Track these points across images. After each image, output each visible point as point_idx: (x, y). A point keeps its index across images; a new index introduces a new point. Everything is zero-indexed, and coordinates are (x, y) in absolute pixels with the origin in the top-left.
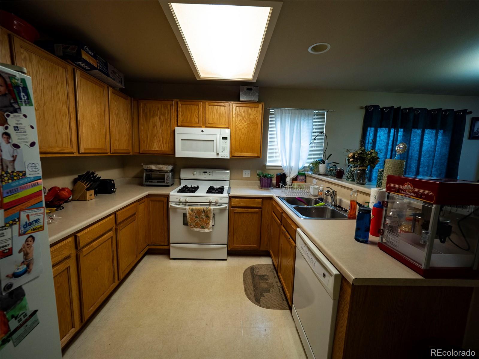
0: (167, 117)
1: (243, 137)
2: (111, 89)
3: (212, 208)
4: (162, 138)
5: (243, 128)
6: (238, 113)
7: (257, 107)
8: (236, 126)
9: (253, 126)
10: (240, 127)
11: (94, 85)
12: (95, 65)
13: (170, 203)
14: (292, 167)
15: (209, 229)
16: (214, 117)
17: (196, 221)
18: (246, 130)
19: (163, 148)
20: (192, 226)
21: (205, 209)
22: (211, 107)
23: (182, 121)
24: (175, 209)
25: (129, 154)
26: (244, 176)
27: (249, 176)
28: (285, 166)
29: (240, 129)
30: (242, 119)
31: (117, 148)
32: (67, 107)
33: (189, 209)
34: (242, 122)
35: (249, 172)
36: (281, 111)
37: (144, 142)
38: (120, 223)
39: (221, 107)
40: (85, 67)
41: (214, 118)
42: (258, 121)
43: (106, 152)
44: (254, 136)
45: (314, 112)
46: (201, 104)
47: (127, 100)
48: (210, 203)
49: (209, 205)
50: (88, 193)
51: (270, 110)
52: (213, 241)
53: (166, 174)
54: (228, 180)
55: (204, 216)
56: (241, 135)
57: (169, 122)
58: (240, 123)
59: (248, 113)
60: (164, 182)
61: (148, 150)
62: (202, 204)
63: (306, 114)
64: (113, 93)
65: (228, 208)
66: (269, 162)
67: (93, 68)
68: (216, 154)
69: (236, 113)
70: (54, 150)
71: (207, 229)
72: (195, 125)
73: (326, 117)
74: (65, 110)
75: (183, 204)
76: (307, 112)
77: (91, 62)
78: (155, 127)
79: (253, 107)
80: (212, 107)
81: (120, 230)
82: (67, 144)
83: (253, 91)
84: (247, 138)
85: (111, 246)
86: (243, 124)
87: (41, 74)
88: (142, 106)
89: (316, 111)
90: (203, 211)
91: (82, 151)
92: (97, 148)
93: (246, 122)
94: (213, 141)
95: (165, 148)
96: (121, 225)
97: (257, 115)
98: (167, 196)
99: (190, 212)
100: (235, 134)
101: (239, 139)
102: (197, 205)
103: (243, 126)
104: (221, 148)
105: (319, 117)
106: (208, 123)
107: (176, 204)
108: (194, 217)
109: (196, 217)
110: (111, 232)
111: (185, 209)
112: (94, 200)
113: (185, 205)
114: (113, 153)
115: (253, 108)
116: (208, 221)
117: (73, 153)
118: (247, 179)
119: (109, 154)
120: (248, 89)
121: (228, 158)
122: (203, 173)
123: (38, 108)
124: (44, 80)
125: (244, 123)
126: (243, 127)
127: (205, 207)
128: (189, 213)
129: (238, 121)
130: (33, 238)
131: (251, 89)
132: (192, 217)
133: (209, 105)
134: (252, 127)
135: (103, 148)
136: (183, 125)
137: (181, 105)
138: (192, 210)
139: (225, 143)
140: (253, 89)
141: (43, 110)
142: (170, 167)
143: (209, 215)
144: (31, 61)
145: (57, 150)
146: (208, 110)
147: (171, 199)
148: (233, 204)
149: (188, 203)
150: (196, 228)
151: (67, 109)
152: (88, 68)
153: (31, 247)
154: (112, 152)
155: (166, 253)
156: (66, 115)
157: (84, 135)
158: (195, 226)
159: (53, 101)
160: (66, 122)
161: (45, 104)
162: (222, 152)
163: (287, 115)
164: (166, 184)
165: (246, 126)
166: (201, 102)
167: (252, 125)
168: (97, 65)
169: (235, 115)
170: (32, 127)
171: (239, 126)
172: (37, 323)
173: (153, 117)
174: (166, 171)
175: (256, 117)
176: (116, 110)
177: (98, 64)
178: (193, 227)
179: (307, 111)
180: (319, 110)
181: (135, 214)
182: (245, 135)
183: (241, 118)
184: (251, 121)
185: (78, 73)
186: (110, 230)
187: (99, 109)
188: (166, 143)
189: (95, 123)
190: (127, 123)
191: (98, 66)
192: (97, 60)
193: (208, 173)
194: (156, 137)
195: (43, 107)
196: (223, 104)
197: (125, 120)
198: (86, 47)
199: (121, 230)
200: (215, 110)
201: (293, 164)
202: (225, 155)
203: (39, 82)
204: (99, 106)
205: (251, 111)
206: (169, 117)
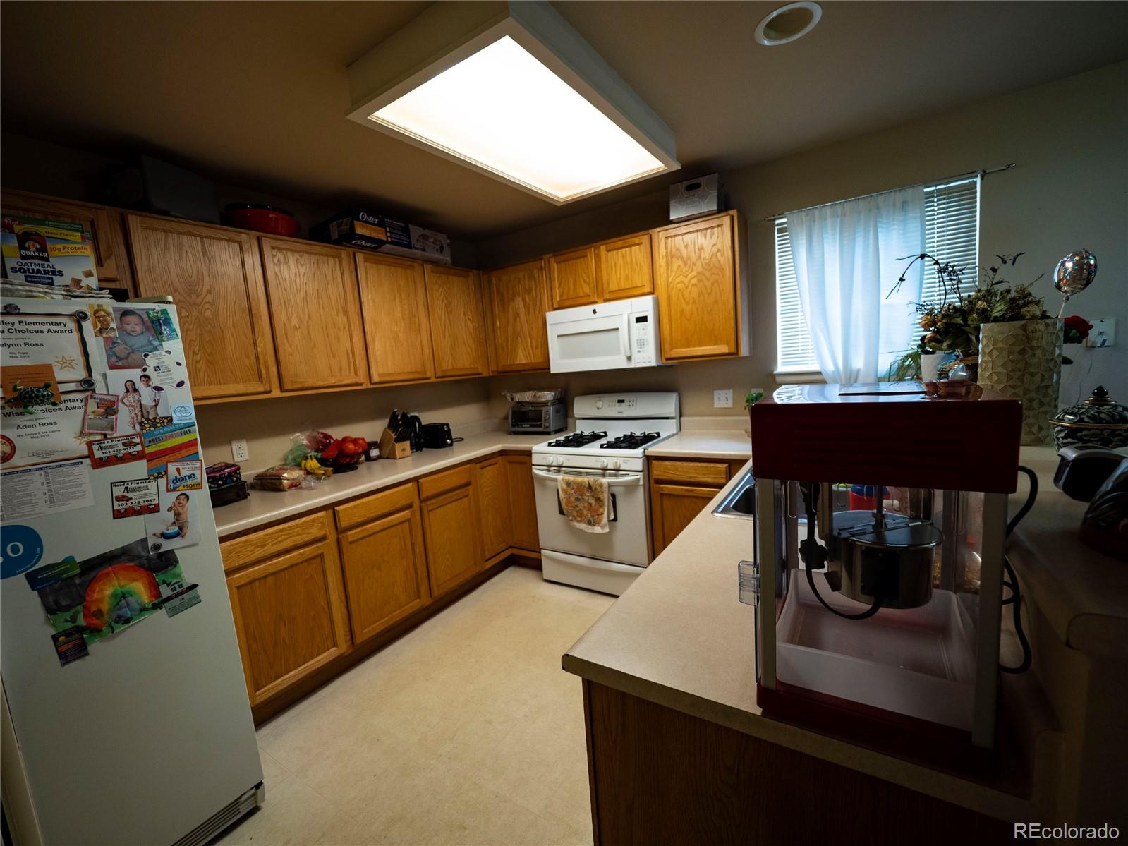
0: (534, 294)
1: (687, 308)
2: (427, 267)
3: (605, 481)
4: (530, 337)
5: (687, 288)
6: (671, 251)
7: (718, 226)
8: (668, 285)
9: (714, 276)
10: (679, 285)
11: (393, 268)
12: (383, 237)
13: (533, 467)
14: (858, 371)
15: (602, 527)
16: (620, 274)
17: (577, 506)
18: (695, 289)
19: (533, 358)
20: (571, 518)
21: (591, 484)
22: (612, 252)
23: (561, 296)
24: (543, 480)
25: (480, 376)
26: (717, 405)
27: (730, 404)
28: (833, 372)
29: (680, 290)
30: (682, 266)
31: (450, 368)
32: (344, 315)
33: (563, 480)
34: (684, 271)
35: (730, 393)
36: (807, 216)
37: (503, 349)
38: (429, 498)
39: (633, 248)
40: (369, 245)
41: (620, 278)
42: (722, 260)
43: (424, 376)
44: (716, 301)
45: (926, 190)
46: (591, 253)
47: (468, 278)
48: (605, 469)
49: (603, 475)
50: (398, 447)
51: (777, 222)
52: (617, 556)
53: (544, 409)
54: (672, 418)
55: (590, 498)
56: (684, 306)
57: (538, 303)
58: (677, 277)
59: (696, 247)
60: (540, 426)
61: (511, 365)
62: (590, 471)
63: (894, 205)
64: (432, 272)
65: (641, 482)
66: (784, 364)
67: (380, 243)
68: (625, 359)
69: (667, 253)
70: (326, 383)
71: (599, 528)
72: (584, 300)
73: (978, 194)
74: (342, 320)
75: (555, 471)
76: (898, 196)
77: (374, 235)
78: (518, 319)
79: (706, 229)
80: (615, 252)
81: (429, 511)
82: (348, 371)
83: (702, 187)
84: (697, 309)
85: (409, 536)
86: (686, 277)
87: (301, 276)
88: (494, 282)
89: (936, 186)
90: (587, 486)
91: (376, 378)
92: (406, 371)
93: (692, 271)
94: (617, 329)
95: (536, 359)
96: (432, 502)
97: (719, 246)
98: (528, 453)
99: (565, 486)
100: (669, 304)
101: (679, 315)
102: (579, 474)
103: (686, 281)
104: (636, 342)
105: (949, 203)
106: (607, 291)
107: (543, 470)
108: (572, 499)
109: (577, 499)
110: (407, 511)
111: (555, 480)
112: (409, 458)
113: (559, 472)
114: (439, 378)
115: (709, 231)
116: (601, 510)
117: (361, 385)
118: (725, 412)
119: (433, 380)
120: (689, 188)
121: (653, 364)
122: (617, 404)
123: (299, 326)
124: (306, 284)
125: (687, 273)
126: (687, 284)
127: (591, 479)
128: (563, 490)
129: (674, 272)
130: (187, 497)
131: (697, 186)
132: (569, 498)
133: (608, 251)
134: (708, 280)
135: (418, 370)
136: (564, 305)
137: (555, 264)
138: (568, 484)
139: (644, 329)
140: (702, 183)
141: (308, 327)
142: (548, 396)
143: (601, 496)
144: (287, 263)
145: (332, 381)
146: (607, 261)
147: (535, 459)
148: (656, 473)
149: (563, 469)
150: (579, 522)
151: (345, 319)
152: (375, 245)
153: (184, 506)
154: (437, 376)
155: (536, 566)
156: (344, 328)
157: (378, 353)
158: (576, 519)
159: (322, 311)
160: (345, 338)
161: (309, 317)
162: (639, 351)
163: (829, 222)
164: (545, 430)
165: (695, 281)
166: (591, 248)
167: (707, 273)
168: (387, 235)
169: (664, 260)
170: (179, 364)
171: (678, 283)
172: (197, 600)
173: (513, 299)
174: (545, 404)
175: (719, 251)
176: (443, 301)
177: (389, 234)
178: (572, 520)
179: (898, 194)
180: (947, 181)
181: (468, 484)
182: (694, 302)
183: (680, 263)
184: (704, 266)
185: (360, 257)
186: (409, 506)
187: (406, 306)
188: (537, 348)
189: (400, 330)
190: (470, 320)
191: (387, 237)
192: (385, 227)
193: (626, 403)
194: (521, 338)
195: (308, 322)
196: (637, 240)
197: (464, 313)
198: (363, 215)
199: (432, 510)
200: (620, 259)
201: (858, 363)
202: (647, 358)
203: (298, 289)
204: (405, 302)
205: (703, 239)
206: (538, 294)
